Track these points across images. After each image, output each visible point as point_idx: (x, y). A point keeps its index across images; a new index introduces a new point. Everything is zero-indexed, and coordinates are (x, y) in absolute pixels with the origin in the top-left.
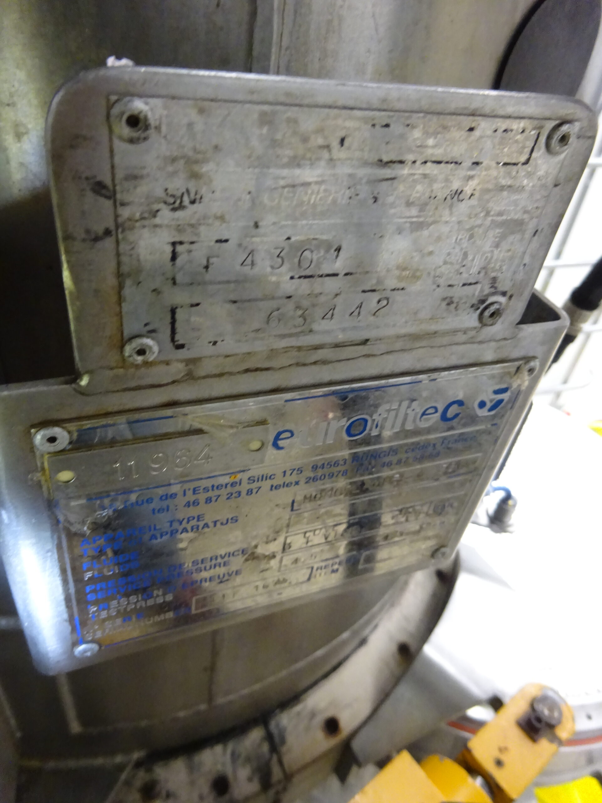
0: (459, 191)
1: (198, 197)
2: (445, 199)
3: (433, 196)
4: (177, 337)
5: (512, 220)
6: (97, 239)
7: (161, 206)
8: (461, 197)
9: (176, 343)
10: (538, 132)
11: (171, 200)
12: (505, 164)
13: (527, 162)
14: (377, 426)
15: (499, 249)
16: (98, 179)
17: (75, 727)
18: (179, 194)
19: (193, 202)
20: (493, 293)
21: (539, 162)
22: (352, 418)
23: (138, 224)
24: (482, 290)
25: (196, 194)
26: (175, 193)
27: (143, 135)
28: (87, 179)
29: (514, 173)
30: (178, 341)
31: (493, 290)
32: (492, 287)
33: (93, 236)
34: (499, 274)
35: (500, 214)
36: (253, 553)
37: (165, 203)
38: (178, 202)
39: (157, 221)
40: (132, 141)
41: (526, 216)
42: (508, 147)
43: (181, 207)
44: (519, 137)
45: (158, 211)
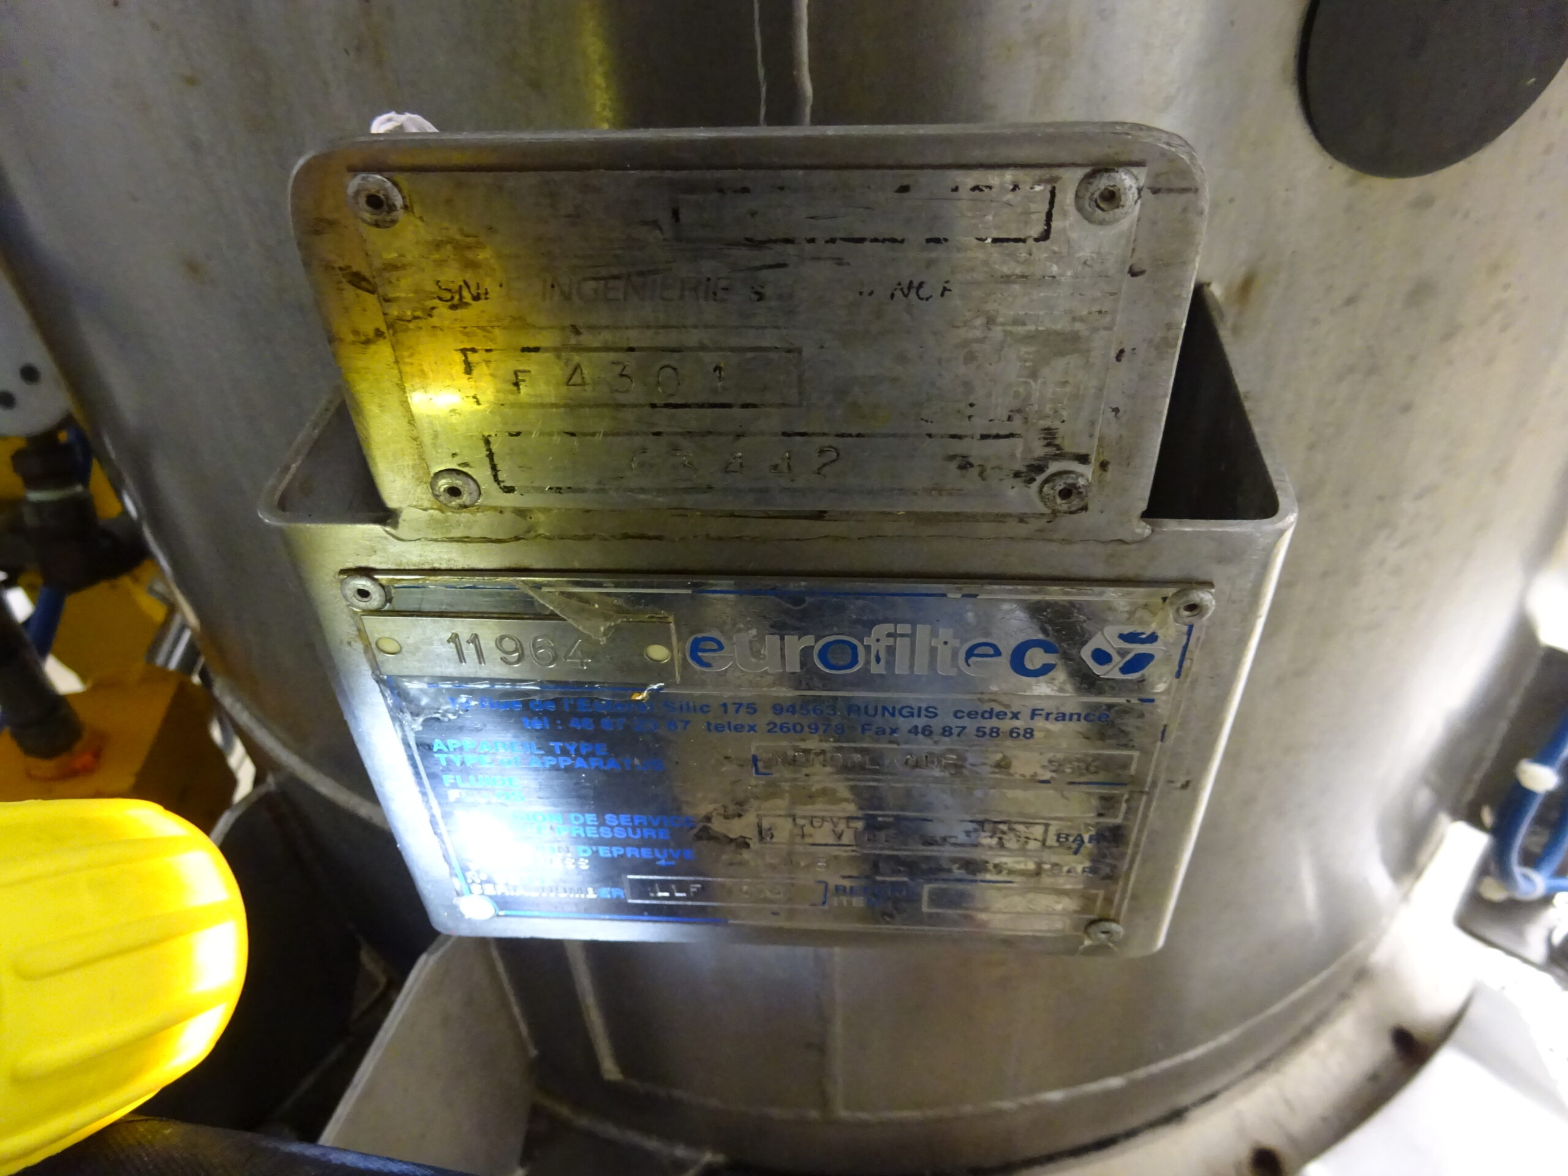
0: (916, 284)
1: (482, 291)
2: (892, 296)
3: (866, 290)
4: (502, 476)
5: (1050, 333)
6: (367, 342)
7: (436, 302)
8: (923, 293)
9: (502, 485)
10: (1049, 187)
11: (448, 296)
12: (995, 241)
13: (1045, 236)
14: (878, 660)
15: (1040, 381)
16: (354, 269)
17: (610, 1069)
18: (455, 287)
19: (476, 298)
20: (1056, 455)
21: (1074, 235)
22: (825, 636)
23: (411, 325)
24: (1028, 450)
25: (478, 288)
26: (451, 286)
27: (388, 218)
28: (341, 269)
29: (1024, 255)
30: (503, 482)
31: (1051, 450)
32: (1048, 445)
33: (363, 338)
34: (1056, 424)
35: (1017, 322)
36: (705, 829)
37: (440, 299)
38: (457, 297)
39: (434, 321)
40: (377, 225)
41: (1078, 326)
42: (993, 213)
43: (462, 304)
44: (1010, 196)
45: (433, 308)
